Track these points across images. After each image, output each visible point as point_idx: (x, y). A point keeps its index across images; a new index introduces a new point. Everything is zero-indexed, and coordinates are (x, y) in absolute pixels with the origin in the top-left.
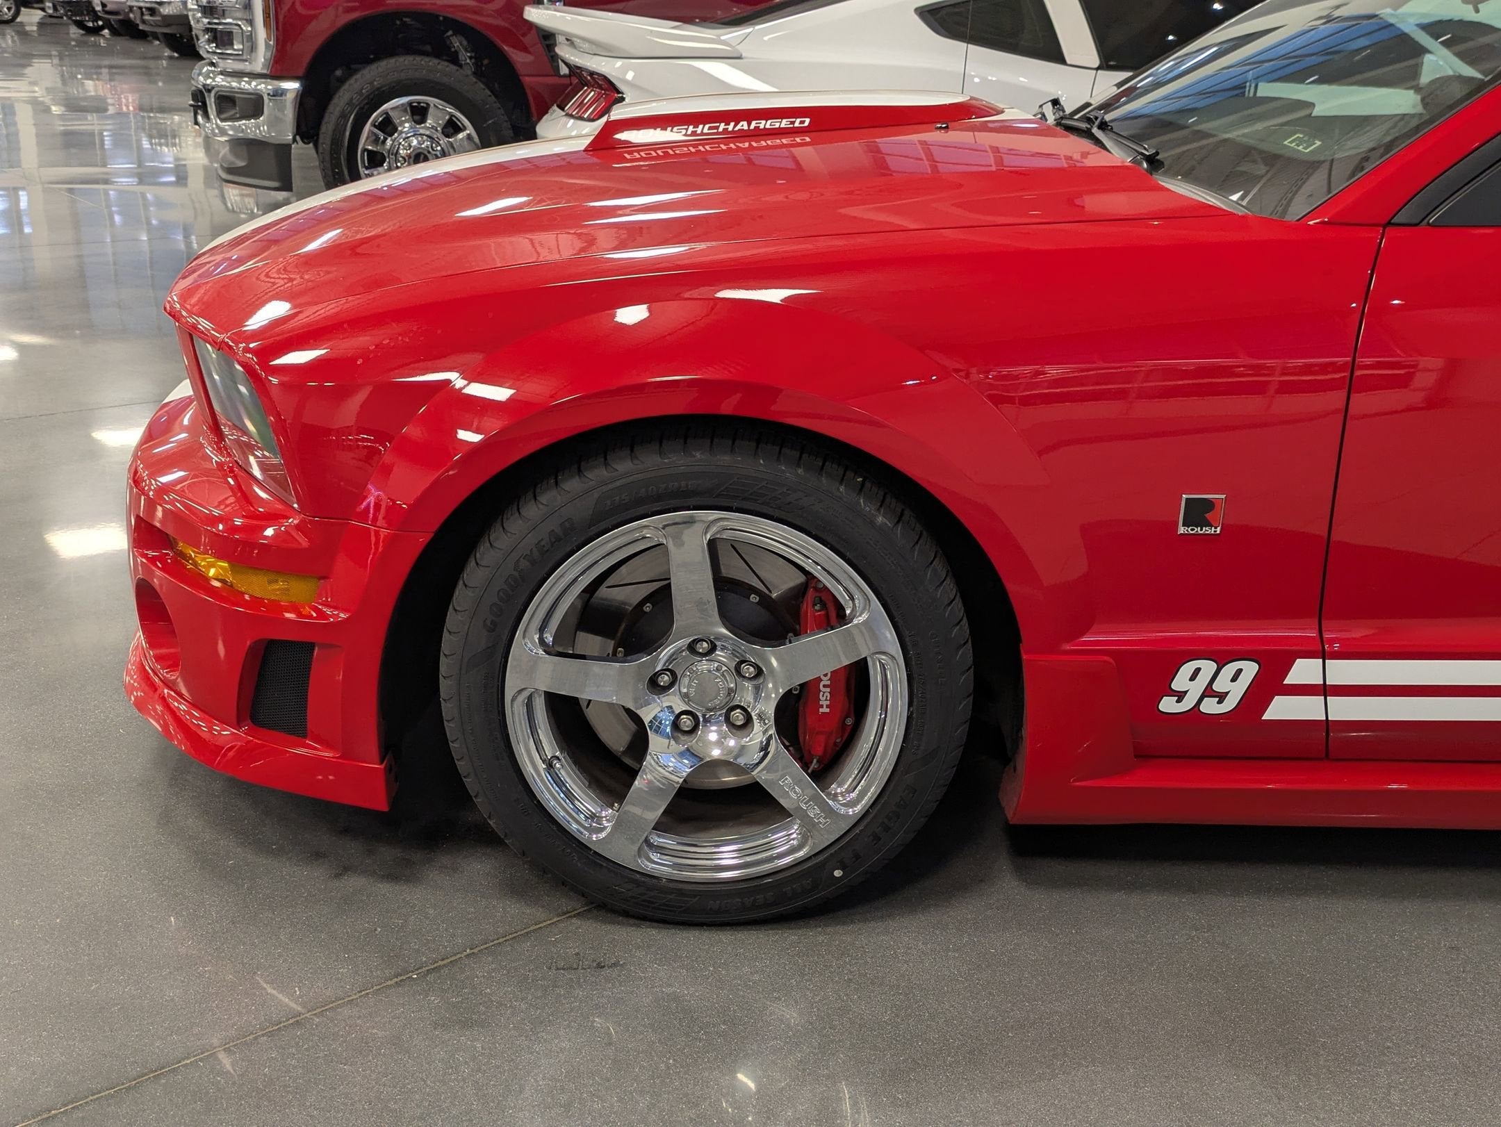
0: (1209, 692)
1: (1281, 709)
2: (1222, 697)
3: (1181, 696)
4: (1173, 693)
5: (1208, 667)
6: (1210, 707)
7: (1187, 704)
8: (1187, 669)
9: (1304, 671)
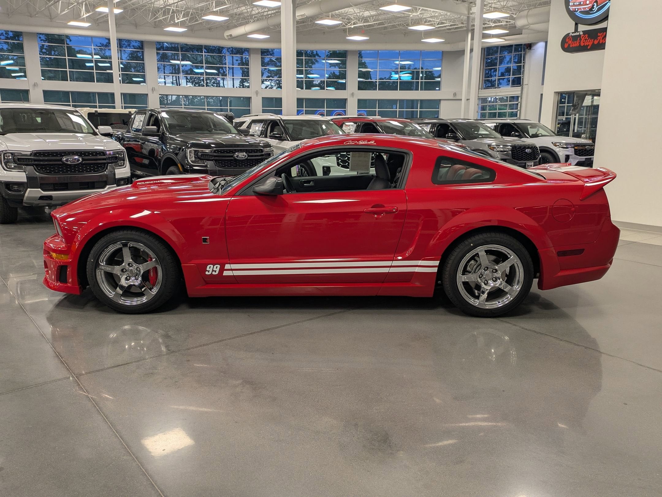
0: (213, 271)
1: (226, 273)
2: (215, 271)
3: (209, 271)
4: (207, 271)
5: (212, 266)
6: (214, 273)
7: (210, 273)
8: (208, 266)
9: (227, 266)
